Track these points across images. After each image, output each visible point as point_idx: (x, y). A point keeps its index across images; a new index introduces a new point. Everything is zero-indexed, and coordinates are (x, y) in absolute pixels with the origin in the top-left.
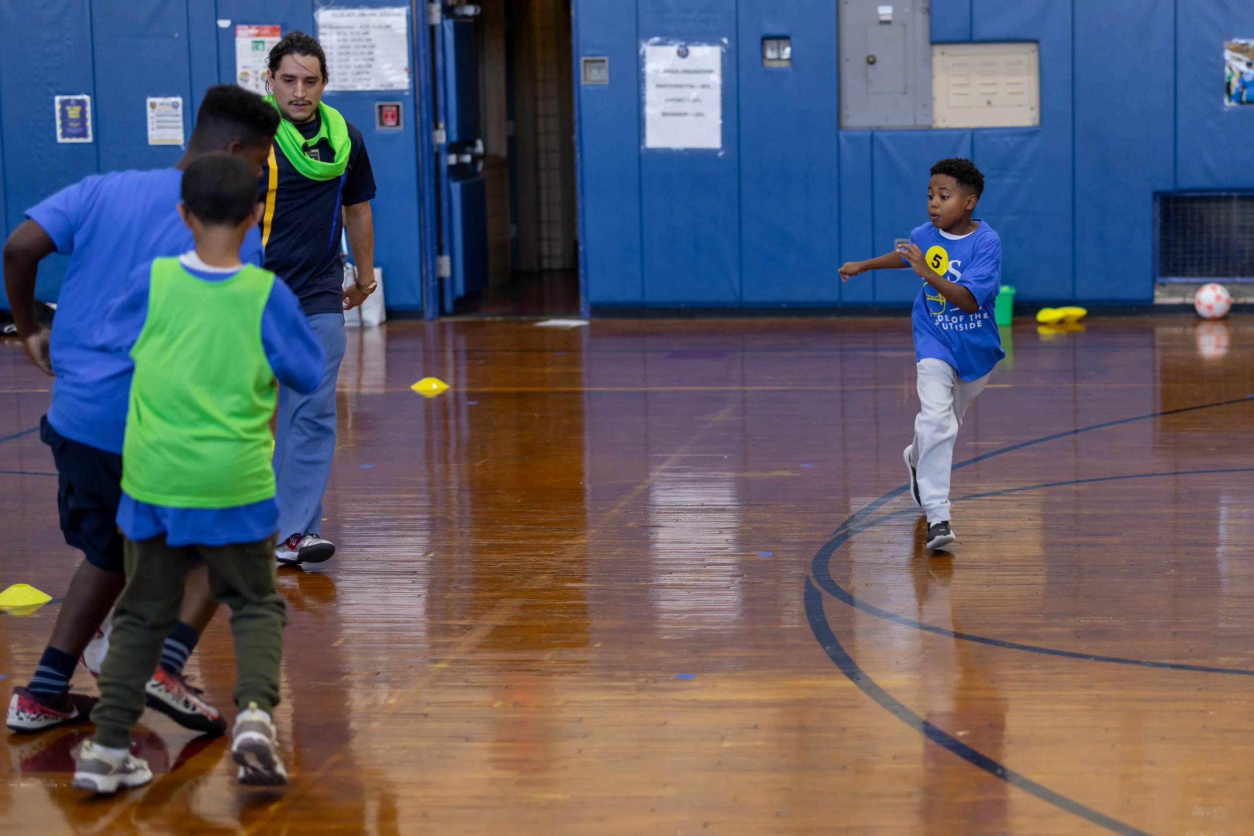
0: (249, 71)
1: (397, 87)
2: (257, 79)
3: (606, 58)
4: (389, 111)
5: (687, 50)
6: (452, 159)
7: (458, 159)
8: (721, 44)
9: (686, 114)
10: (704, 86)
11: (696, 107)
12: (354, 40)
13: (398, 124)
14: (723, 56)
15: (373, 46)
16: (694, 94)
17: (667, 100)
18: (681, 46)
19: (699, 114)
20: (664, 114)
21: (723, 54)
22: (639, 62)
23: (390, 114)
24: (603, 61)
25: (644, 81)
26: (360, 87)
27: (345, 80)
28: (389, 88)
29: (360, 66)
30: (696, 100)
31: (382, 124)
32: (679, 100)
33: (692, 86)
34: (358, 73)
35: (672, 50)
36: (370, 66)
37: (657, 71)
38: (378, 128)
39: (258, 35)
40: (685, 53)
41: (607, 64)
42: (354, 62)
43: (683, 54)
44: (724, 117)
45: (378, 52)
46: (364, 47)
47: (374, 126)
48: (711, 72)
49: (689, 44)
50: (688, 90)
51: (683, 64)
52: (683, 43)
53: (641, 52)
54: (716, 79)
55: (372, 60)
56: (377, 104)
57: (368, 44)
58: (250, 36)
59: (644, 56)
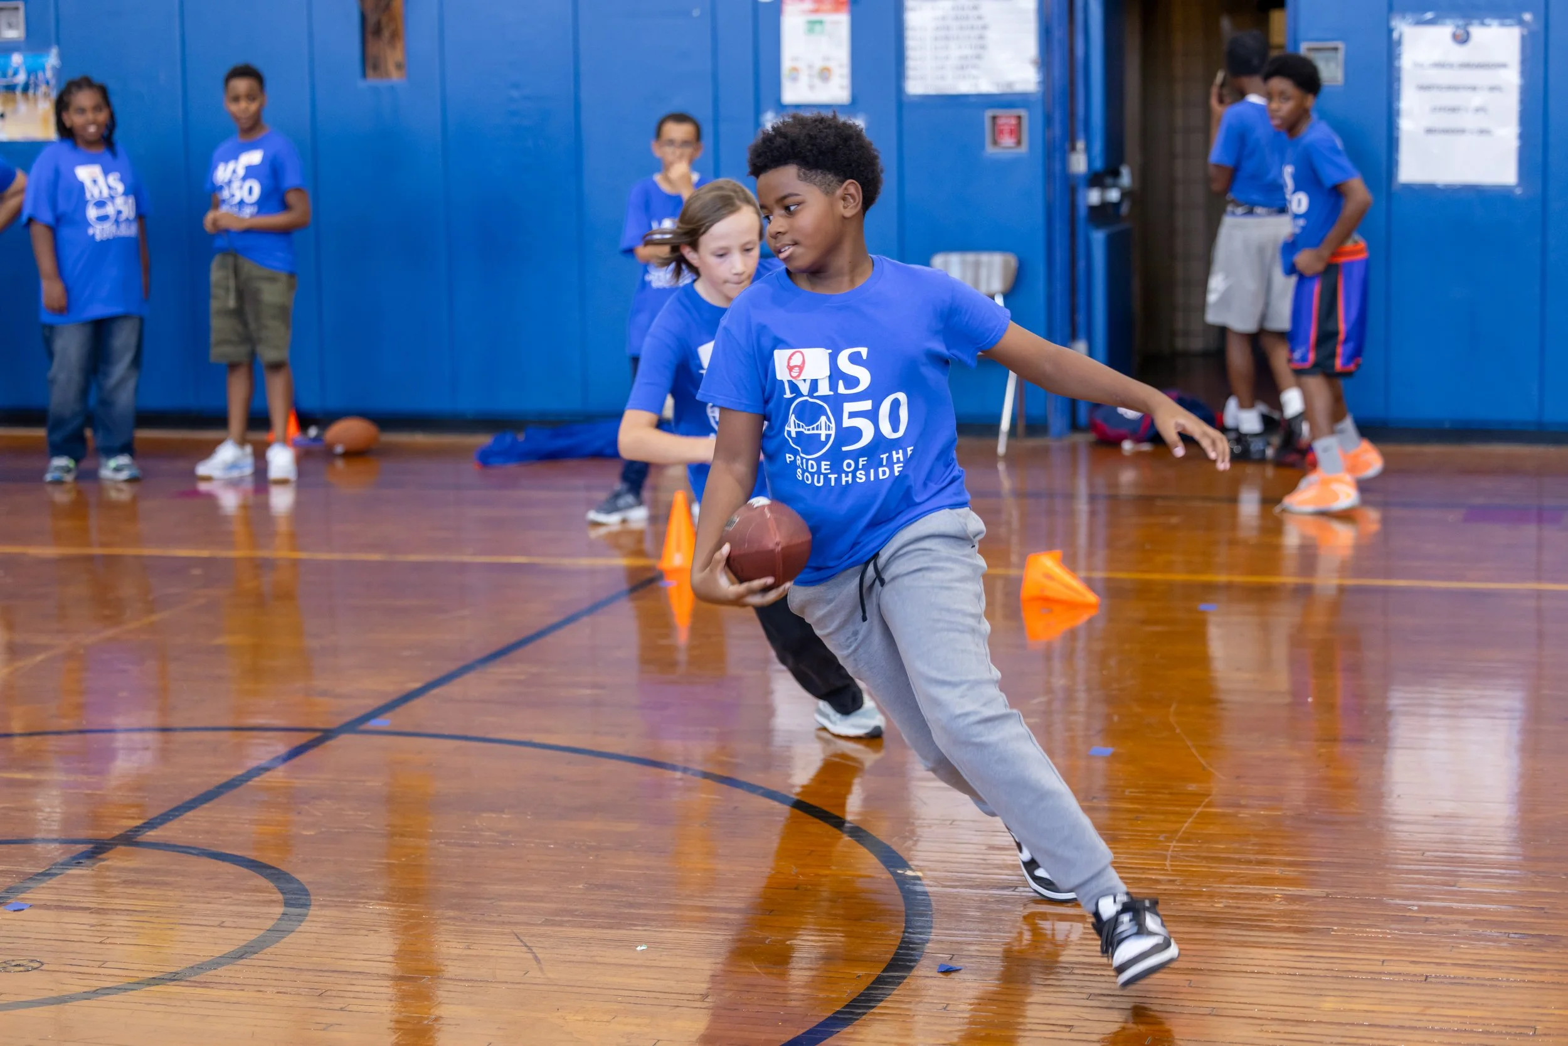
0: (801, 65)
1: (1019, 88)
2: (810, 76)
3: (1340, 45)
4: (1005, 124)
5: (1468, 34)
6: (1094, 197)
7: (1102, 196)
8: (1521, 23)
9: (1462, 131)
10: (1493, 89)
11: (1481, 122)
12: (957, 18)
13: (1019, 143)
14: (1526, 44)
15: (985, 27)
16: (1477, 100)
17: (1436, 109)
18: (1458, 27)
19: (1483, 132)
20: (1430, 131)
21: (1523, 38)
22: (1391, 49)
23: (1006, 129)
24: (1336, 49)
25: (1399, 79)
26: (964, 87)
27: (943, 78)
28: (1008, 90)
29: (965, 57)
30: (1478, 110)
31: (995, 143)
32: (1454, 110)
33: (1474, 89)
34: (962, 68)
35: (1443, 33)
36: (978, 57)
37: (1418, 65)
38: (990, 150)
39: (816, 11)
40: (1465, 36)
41: (1341, 55)
42: (955, 51)
43: (1462, 39)
44: (1523, 137)
45: (992, 35)
46: (972, 28)
47: (982, 146)
48: (1504, 66)
49: (1467, 25)
50: (1465, 95)
51: (1460, 53)
52: (1461, 22)
53: (1395, 35)
54: (1511, 78)
55: (983, 47)
56: (989, 113)
57: (980, 23)
58: (804, 12)
59: (1399, 43)
